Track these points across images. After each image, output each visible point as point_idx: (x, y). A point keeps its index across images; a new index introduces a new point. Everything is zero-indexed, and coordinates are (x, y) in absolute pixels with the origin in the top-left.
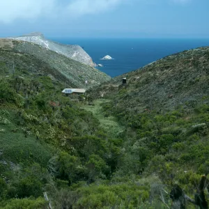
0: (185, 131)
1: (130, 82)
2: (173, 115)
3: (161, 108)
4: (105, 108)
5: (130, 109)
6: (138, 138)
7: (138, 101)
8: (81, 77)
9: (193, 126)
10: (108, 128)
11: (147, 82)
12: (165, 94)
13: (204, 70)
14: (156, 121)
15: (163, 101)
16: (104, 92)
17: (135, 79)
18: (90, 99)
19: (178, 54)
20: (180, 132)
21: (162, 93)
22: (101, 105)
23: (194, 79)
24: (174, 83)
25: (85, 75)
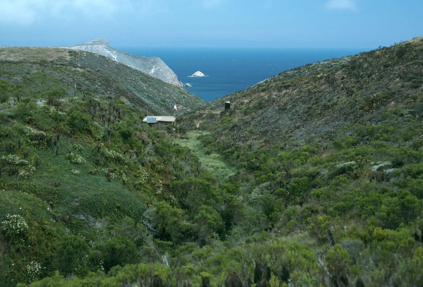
0: (325, 172)
1: (236, 107)
2: (305, 151)
3: (286, 142)
4: (205, 143)
5: (240, 144)
6: (258, 183)
7: (251, 132)
8: (163, 101)
9: (338, 166)
10: (212, 169)
11: (260, 106)
12: (289, 122)
13: (343, 89)
14: (281, 159)
15: (287, 133)
16: (201, 122)
17: (242, 103)
18: (182, 131)
19: (299, 68)
20: (318, 174)
21: (285, 121)
22: (198, 138)
23: (329, 101)
24: (301, 108)
25: (169, 98)
